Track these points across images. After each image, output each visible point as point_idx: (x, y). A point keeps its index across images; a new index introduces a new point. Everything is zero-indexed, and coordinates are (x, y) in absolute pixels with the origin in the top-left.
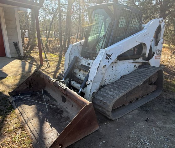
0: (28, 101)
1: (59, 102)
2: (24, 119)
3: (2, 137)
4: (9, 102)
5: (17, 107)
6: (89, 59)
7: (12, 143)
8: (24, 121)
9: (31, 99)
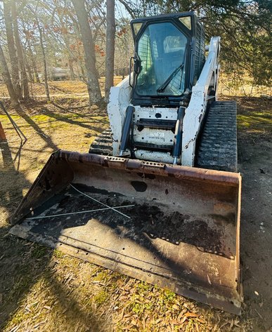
0: (68, 218)
1: (131, 195)
2: (101, 256)
3: (100, 322)
4: (20, 239)
5: (55, 242)
6: (155, 107)
7: (141, 319)
8: (108, 261)
9: (70, 212)
